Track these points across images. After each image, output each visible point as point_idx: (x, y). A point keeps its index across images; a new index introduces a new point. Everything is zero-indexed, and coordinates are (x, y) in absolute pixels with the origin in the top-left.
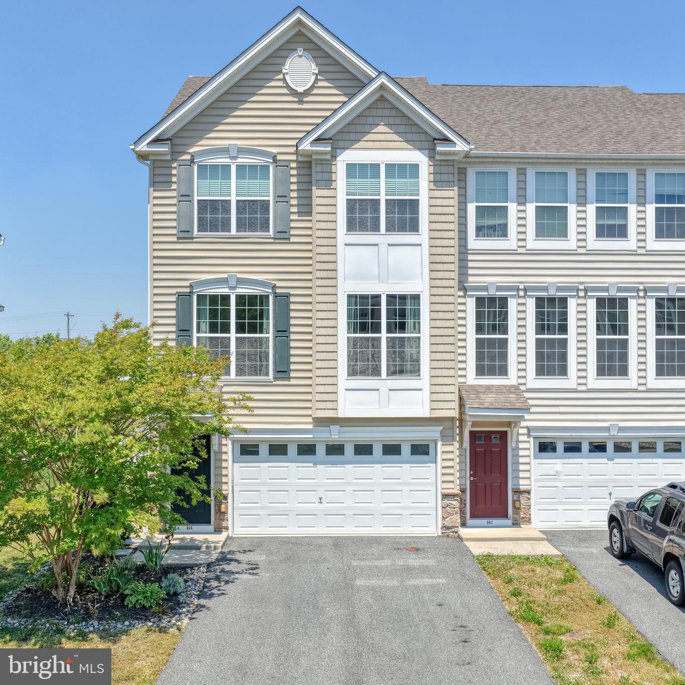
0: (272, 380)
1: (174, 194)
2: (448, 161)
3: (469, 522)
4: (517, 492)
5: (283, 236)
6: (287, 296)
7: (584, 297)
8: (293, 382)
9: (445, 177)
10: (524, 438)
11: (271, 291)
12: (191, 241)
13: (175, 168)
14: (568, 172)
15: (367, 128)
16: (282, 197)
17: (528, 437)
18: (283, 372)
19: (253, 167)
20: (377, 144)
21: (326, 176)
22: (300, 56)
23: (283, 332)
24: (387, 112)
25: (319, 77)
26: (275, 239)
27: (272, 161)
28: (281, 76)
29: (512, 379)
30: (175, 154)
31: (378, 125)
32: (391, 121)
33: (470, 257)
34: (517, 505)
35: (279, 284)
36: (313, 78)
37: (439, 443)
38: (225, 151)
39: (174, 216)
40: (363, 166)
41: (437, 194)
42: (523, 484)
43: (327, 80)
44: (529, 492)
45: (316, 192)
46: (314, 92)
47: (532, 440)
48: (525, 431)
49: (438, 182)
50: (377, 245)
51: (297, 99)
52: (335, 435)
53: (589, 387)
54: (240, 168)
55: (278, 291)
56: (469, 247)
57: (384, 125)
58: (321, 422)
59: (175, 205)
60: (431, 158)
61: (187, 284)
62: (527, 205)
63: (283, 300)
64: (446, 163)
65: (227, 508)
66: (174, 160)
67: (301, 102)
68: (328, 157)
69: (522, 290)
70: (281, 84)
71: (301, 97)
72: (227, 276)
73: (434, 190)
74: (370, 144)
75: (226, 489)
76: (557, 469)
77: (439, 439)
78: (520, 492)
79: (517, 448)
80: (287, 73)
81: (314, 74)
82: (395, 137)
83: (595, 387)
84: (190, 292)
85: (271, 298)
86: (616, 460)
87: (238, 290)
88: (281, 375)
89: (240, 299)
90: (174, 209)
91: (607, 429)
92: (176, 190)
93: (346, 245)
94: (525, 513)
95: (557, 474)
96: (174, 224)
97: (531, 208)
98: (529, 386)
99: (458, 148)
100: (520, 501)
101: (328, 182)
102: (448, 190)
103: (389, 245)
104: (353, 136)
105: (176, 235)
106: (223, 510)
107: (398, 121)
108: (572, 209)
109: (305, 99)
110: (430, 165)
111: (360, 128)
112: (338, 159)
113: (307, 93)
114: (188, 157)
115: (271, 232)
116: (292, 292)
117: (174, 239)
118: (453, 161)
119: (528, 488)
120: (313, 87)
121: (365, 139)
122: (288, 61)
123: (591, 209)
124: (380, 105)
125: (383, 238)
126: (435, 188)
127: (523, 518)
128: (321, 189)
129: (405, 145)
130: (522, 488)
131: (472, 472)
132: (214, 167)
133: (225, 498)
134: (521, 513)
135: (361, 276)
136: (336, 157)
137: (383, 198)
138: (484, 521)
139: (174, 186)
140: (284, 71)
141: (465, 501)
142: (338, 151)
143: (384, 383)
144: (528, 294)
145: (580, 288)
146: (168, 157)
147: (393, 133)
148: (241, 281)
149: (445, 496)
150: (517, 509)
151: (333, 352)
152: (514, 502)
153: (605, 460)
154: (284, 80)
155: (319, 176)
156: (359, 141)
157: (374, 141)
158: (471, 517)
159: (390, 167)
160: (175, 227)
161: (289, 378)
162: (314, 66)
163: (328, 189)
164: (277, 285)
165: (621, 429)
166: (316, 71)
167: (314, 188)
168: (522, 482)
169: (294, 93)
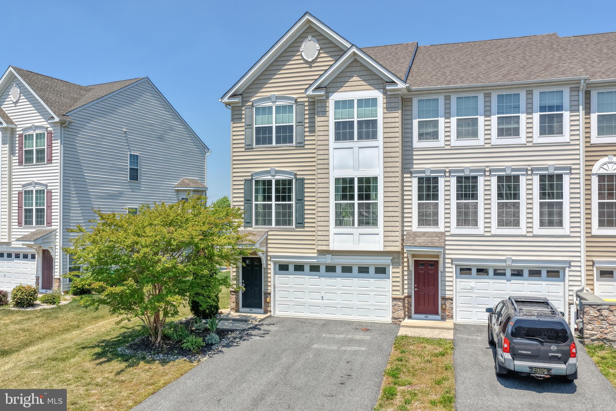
0: (294, 228)
1: (243, 125)
2: (395, 95)
3: (414, 316)
4: (444, 299)
5: (301, 145)
6: (303, 180)
7: (489, 176)
8: (306, 229)
9: (393, 105)
10: (449, 265)
11: (294, 177)
12: (252, 150)
13: (244, 110)
14: (479, 96)
15: (347, 79)
16: (300, 123)
17: (452, 265)
18: (301, 224)
19: (284, 107)
20: (352, 88)
21: (323, 109)
22: (310, 40)
23: (300, 200)
24: (358, 69)
25: (321, 51)
26: (296, 147)
27: (294, 102)
28: (299, 53)
29: (441, 228)
30: (244, 102)
31: (353, 76)
32: (361, 73)
33: (415, 153)
34: (444, 307)
35: (298, 173)
36: (317, 52)
37: (391, 267)
38: (269, 99)
39: (243, 137)
40: (344, 102)
41: (388, 115)
42: (448, 294)
43: (325, 53)
44: (452, 299)
45: (317, 119)
46: (318, 60)
47: (454, 266)
48: (450, 261)
49: (389, 108)
50: (352, 148)
51: (308, 66)
52: (329, 260)
53: (492, 234)
54: (278, 107)
55: (298, 177)
56: (414, 147)
57: (356, 76)
58: (322, 253)
59: (244, 131)
60: (385, 93)
61: (250, 174)
62: (451, 118)
63: (301, 182)
64: (394, 96)
65: (270, 300)
66: (243, 106)
67: (310, 67)
68: (324, 98)
69: (447, 172)
70: (300, 57)
71: (310, 64)
72: (270, 169)
73: (386, 113)
74: (348, 88)
75: (271, 289)
76: (472, 285)
77: (391, 264)
78: (446, 299)
79: (445, 272)
80: (303, 51)
81: (317, 50)
82: (363, 83)
83: (496, 234)
84: (251, 179)
85: (294, 181)
86: (512, 281)
87: (276, 177)
88: (300, 225)
89: (277, 182)
90: (243, 133)
91: (505, 261)
92: (244, 122)
93: (334, 149)
94: (449, 313)
95: (472, 288)
96: (243, 141)
97: (454, 120)
98: (452, 232)
99: (399, 87)
100: (445, 305)
101: (324, 113)
102: (395, 112)
103: (359, 148)
104: (338, 85)
105: (244, 147)
106: (268, 301)
107: (365, 73)
108: (481, 119)
109: (313, 65)
110: (384, 98)
111: (342, 79)
112: (330, 98)
113: (314, 61)
114: (250, 103)
115: (294, 144)
116: (306, 177)
117: (244, 150)
118: (398, 94)
119: (451, 296)
120: (317, 57)
121: (346, 85)
122: (303, 44)
123: (494, 119)
124: (354, 64)
125: (356, 144)
126: (387, 112)
127: (448, 315)
128: (320, 117)
129: (369, 87)
130: (447, 296)
131: (416, 286)
132: (264, 108)
133: (270, 294)
134: (447, 312)
135: (343, 167)
136: (328, 97)
137: (356, 120)
138: (423, 316)
139: (243, 120)
140: (301, 50)
141: (411, 303)
142: (330, 94)
143: (357, 230)
144: (451, 174)
145: (486, 170)
146: (240, 104)
147: (362, 81)
148: (277, 172)
149: (394, 299)
150: (444, 310)
151: (327, 212)
152: (442, 305)
153: (505, 281)
154: (301, 55)
155: (319, 109)
156: (342, 87)
157: (351, 86)
158: (415, 313)
159: (360, 101)
160: (244, 143)
161: (304, 227)
162: (317, 45)
163: (324, 117)
164: (297, 173)
165: (514, 261)
166: (319, 48)
167: (316, 116)
168: (447, 293)
169: (306, 62)
